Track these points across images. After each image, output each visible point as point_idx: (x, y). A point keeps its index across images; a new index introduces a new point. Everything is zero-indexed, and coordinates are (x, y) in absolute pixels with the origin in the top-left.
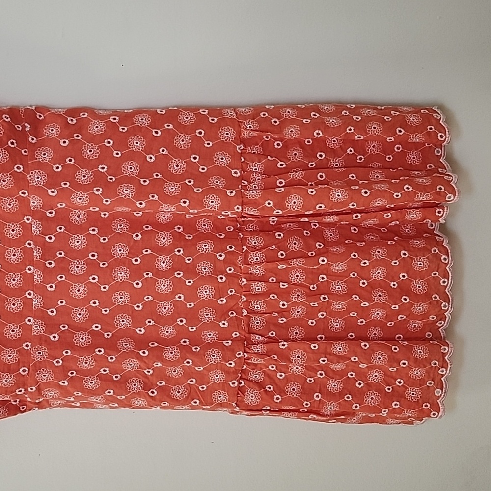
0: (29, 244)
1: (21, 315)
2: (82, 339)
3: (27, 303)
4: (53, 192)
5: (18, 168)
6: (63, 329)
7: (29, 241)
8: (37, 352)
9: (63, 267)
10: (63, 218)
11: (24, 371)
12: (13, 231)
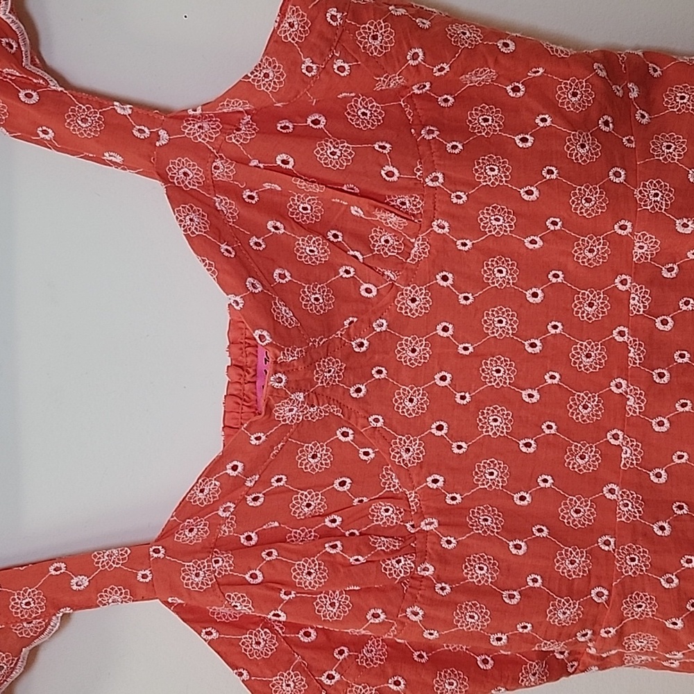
0: (621, 334)
1: (595, 478)
3: (610, 455)
4: (685, 226)
5: (617, 175)
6: (679, 512)
7: (621, 328)
8: (628, 557)
9: (687, 383)
11: (599, 595)
12: (590, 307)
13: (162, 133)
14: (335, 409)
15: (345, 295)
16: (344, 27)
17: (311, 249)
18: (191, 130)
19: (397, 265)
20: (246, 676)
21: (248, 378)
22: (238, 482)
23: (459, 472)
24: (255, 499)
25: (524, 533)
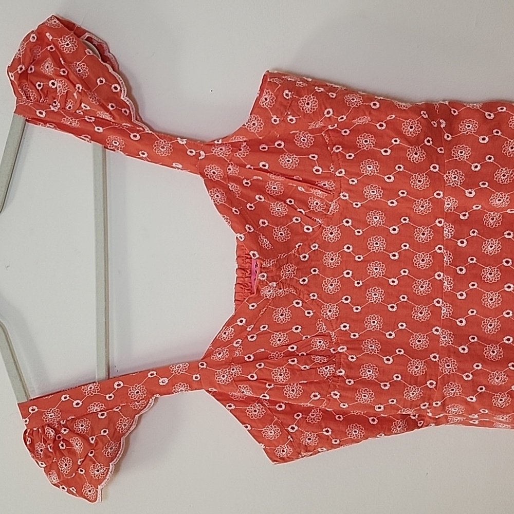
0: (440, 249)
1: (428, 324)
2: (493, 352)
3: (436, 311)
4: (470, 193)
5: (434, 167)
6: (473, 341)
7: (440, 246)
8: (446, 364)
9: (475, 274)
10: (476, 220)
11: (431, 384)
12: (423, 235)
13: (202, 153)
14: (292, 290)
15: (296, 231)
16: (292, 99)
17: (278, 208)
18: (216, 151)
19: (322, 215)
20: (249, 428)
21: (247, 275)
22: (243, 328)
23: (357, 321)
24: (252, 337)
25: (391, 352)
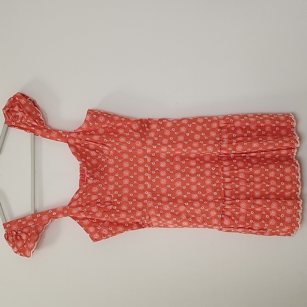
1: (144, 190)
2: (165, 199)
3: (146, 186)
4: (155, 147)
5: (143, 139)
6: (158, 196)
7: (146, 165)
8: (149, 204)
9: (158, 173)
10: (158, 156)
11: (145, 210)
12: (141, 161)
13: (67, 135)
14: (98, 181)
15: (99, 161)
16: (96, 118)
17: (93, 153)
18: (72, 135)
19: (108, 156)
20: (84, 228)
21: (83, 177)
22: (82, 194)
23: (120, 190)
24: (85, 197)
25: (132, 200)
